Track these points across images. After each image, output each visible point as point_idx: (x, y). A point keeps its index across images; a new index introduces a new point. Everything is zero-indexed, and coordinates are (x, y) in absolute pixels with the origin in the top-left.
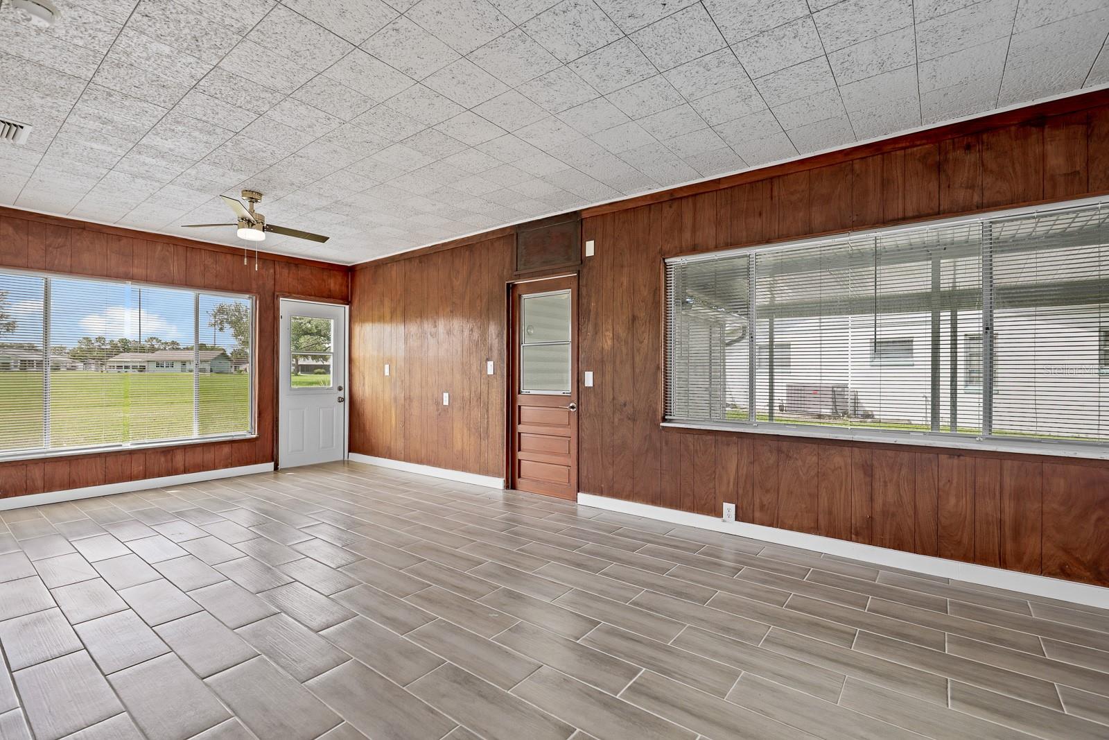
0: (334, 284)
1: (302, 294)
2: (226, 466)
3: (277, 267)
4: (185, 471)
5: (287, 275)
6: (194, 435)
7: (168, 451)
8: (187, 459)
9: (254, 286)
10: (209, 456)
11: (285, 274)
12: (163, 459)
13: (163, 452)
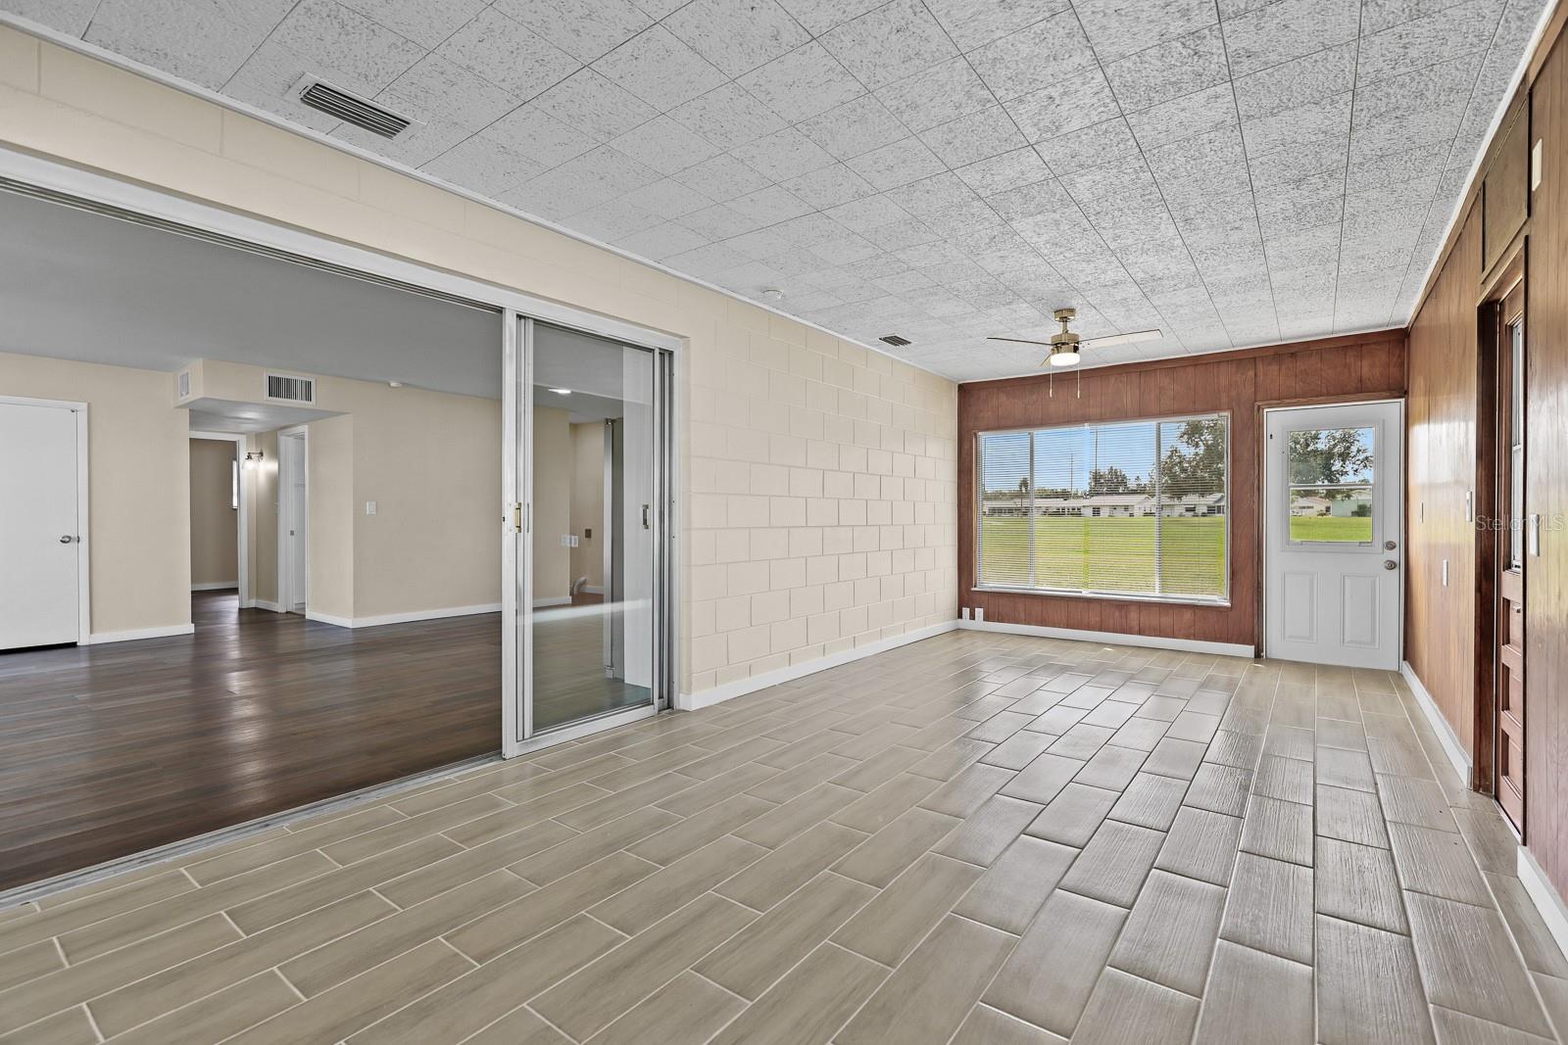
0: (1368, 367)
1: (1303, 396)
2: (1187, 637)
3: (1260, 366)
4: (1140, 632)
5: (1275, 373)
6: (1154, 594)
7: (1123, 606)
8: (1142, 619)
9: (1224, 400)
10: (1166, 620)
11: (1274, 376)
12: (1117, 614)
13: (1118, 605)
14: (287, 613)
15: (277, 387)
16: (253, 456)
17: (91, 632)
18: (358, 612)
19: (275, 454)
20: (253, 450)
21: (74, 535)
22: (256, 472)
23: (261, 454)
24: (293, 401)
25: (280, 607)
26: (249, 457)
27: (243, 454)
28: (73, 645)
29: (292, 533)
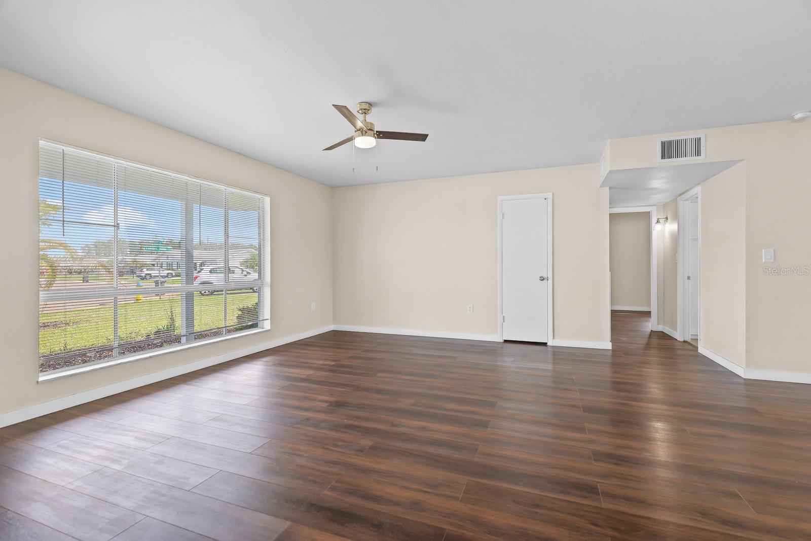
14: (685, 342)
15: (669, 150)
16: (661, 220)
17: (554, 338)
18: (749, 364)
19: (676, 217)
20: (662, 216)
21: (545, 276)
22: (663, 231)
23: (667, 218)
24: (684, 159)
25: (678, 336)
26: (658, 222)
27: (654, 220)
28: (545, 344)
29: (689, 278)
